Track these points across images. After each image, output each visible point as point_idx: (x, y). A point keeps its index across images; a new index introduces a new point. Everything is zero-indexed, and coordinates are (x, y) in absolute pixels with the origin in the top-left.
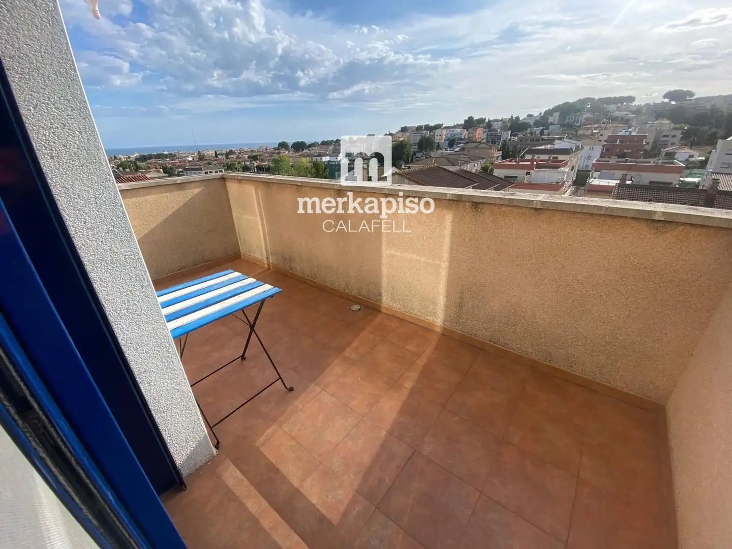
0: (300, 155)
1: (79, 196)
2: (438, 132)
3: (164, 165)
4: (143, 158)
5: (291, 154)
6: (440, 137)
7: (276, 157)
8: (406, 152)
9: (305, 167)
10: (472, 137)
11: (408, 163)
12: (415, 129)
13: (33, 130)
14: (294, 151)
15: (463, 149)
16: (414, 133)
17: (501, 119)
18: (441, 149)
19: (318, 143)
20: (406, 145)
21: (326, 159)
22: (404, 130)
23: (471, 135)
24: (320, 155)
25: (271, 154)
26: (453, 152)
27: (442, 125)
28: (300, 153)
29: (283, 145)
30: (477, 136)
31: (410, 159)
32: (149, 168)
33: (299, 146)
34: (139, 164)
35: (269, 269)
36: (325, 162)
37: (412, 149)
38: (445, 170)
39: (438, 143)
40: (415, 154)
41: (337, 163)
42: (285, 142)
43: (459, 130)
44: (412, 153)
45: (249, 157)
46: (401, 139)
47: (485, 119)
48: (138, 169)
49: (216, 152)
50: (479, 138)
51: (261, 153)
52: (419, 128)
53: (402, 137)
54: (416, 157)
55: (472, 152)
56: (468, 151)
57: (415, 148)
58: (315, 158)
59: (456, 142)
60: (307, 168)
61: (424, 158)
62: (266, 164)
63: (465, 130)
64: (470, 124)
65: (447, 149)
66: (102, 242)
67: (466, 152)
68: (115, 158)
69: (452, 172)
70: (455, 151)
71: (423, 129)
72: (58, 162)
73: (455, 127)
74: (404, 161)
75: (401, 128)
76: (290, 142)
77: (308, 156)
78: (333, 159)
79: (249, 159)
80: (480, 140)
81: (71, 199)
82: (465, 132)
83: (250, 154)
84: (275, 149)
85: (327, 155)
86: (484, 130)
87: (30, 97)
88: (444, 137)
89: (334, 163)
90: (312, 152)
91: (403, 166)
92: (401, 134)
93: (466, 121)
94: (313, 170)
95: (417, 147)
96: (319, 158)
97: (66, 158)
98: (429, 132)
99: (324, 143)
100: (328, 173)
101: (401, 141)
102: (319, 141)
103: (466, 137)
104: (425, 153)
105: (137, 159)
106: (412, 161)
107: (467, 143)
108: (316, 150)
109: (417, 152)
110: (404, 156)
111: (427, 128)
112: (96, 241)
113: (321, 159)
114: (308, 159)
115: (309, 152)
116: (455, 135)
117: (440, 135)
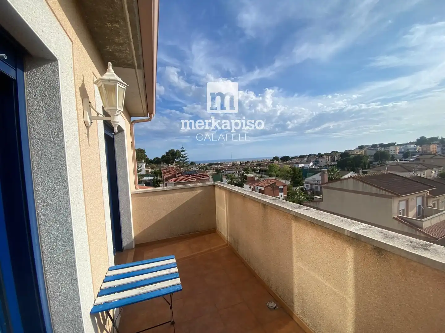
0: (285, 164)
2: (391, 148)
3: (217, 168)
4: (210, 165)
5: (279, 163)
6: (395, 151)
7: (271, 164)
8: (363, 162)
9: (287, 170)
10: (426, 151)
11: (366, 169)
12: (370, 147)
14: (282, 161)
15: (417, 159)
16: (370, 149)
18: (396, 160)
19: (297, 157)
20: (363, 157)
21: (301, 166)
22: (361, 147)
23: (425, 149)
24: (298, 163)
25: (268, 163)
26: (408, 161)
27: (396, 143)
28: (285, 162)
29: (276, 158)
30: (431, 150)
31: (367, 166)
32: (211, 169)
33: (285, 159)
34: (208, 167)
36: (300, 167)
37: (369, 160)
38: (399, 176)
39: (393, 156)
40: (371, 162)
41: (309, 168)
42: (277, 157)
43: (412, 146)
44: (368, 162)
45: (256, 165)
46: (359, 153)
47: (437, 137)
48: (207, 169)
49: (241, 162)
50: (433, 151)
51: (263, 163)
52: (374, 146)
53: (359, 152)
54: (373, 165)
55: (427, 162)
56: (424, 161)
57: (372, 159)
58: (294, 165)
59: (411, 154)
60: (288, 171)
61: (380, 165)
62: (265, 168)
63: (419, 146)
64: (422, 141)
65: (401, 159)
67: (421, 161)
68: (200, 164)
69: (405, 178)
70: (409, 161)
71: (378, 146)
73: (408, 144)
74: (361, 167)
75: (359, 146)
76: (280, 156)
77: (290, 164)
78: (306, 166)
79: (256, 166)
80: (435, 152)
82: (419, 148)
83: (257, 163)
84: (271, 160)
85: (301, 163)
86: (438, 145)
88: (398, 151)
89: (307, 168)
90: (293, 162)
91: (361, 171)
92: (359, 150)
93: (418, 140)
94: (292, 172)
95: (373, 158)
96: (296, 165)
98: (383, 148)
99: (301, 157)
100: (301, 174)
101: (359, 154)
102: (298, 155)
103: (420, 150)
104: (380, 162)
105: (207, 165)
106: (369, 168)
107: (421, 155)
108: (295, 161)
109: (374, 161)
110: (362, 164)
111: (381, 145)
113: (298, 165)
114: (290, 166)
115: (291, 162)
116: (408, 150)
117: (394, 150)
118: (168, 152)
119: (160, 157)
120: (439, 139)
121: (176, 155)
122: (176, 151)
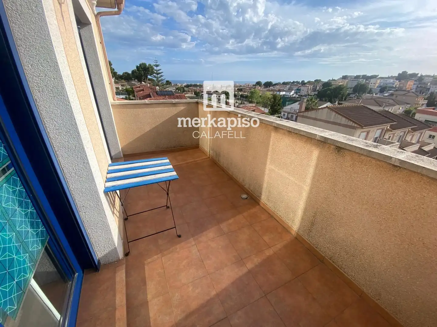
0: (267, 90)
1: (52, 112)
2: (372, 81)
3: (195, 91)
4: (188, 86)
5: (262, 89)
6: (374, 85)
7: (253, 90)
8: (342, 94)
9: (268, 97)
10: (403, 87)
11: (342, 101)
12: (354, 77)
13: (31, 77)
14: (264, 88)
15: (392, 95)
16: (353, 80)
17: (432, 75)
18: (372, 94)
19: (280, 83)
20: (344, 88)
21: (282, 93)
22: (345, 78)
23: (401, 85)
24: (280, 91)
25: (250, 89)
26: (383, 96)
27: (378, 76)
28: (267, 89)
29: (259, 83)
30: (407, 86)
31: (344, 98)
32: (189, 91)
33: (268, 85)
34: (186, 89)
35: (209, 157)
36: (281, 95)
37: (348, 92)
38: (370, 109)
39: (371, 89)
40: (349, 94)
41: (289, 96)
42: (260, 82)
43: (392, 81)
44: (346, 94)
45: (238, 89)
46: (340, 84)
47: (418, 74)
48: (184, 91)
50: (408, 88)
51: (245, 87)
52: (357, 77)
53: (342, 83)
54: (350, 97)
55: (399, 98)
56: (397, 96)
57: (351, 91)
58: (276, 92)
59: (387, 89)
60: (269, 98)
61: (356, 98)
62: (246, 94)
63: (398, 81)
64: (403, 77)
65: (378, 93)
66: (63, 137)
67: (394, 97)
68: (176, 85)
69: (375, 111)
70: (384, 96)
71: (361, 78)
72: (42, 94)
73: (389, 78)
74: (338, 99)
75: (343, 76)
76: (263, 81)
77: (272, 90)
78: (288, 94)
79: (237, 91)
80: (409, 89)
81: (48, 113)
82: (397, 83)
83: (239, 88)
84: (253, 85)
85: (283, 91)
86: (415, 82)
87: (29, 60)
88: (377, 85)
89: (287, 96)
90: (275, 88)
91: (337, 102)
92: (341, 80)
93: (399, 74)
94: (272, 100)
95: (352, 90)
96: (278, 93)
97: (46, 92)
98: (365, 80)
99: (284, 84)
100: (281, 103)
101: (341, 85)
102: (282, 82)
103: (397, 86)
104: (357, 95)
105: (185, 86)
106: (345, 100)
107: (397, 90)
108: (277, 87)
109: (352, 94)
110: (340, 96)
111: (365, 77)
112: (60, 136)
113: (280, 93)
114: (271, 93)
115: (273, 88)
116: (387, 84)
117: (374, 83)
118: (139, 66)
119: (130, 72)
120: (418, 76)
121: (149, 71)
122: (148, 66)
